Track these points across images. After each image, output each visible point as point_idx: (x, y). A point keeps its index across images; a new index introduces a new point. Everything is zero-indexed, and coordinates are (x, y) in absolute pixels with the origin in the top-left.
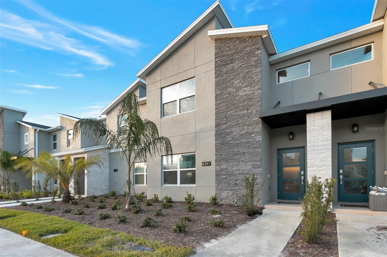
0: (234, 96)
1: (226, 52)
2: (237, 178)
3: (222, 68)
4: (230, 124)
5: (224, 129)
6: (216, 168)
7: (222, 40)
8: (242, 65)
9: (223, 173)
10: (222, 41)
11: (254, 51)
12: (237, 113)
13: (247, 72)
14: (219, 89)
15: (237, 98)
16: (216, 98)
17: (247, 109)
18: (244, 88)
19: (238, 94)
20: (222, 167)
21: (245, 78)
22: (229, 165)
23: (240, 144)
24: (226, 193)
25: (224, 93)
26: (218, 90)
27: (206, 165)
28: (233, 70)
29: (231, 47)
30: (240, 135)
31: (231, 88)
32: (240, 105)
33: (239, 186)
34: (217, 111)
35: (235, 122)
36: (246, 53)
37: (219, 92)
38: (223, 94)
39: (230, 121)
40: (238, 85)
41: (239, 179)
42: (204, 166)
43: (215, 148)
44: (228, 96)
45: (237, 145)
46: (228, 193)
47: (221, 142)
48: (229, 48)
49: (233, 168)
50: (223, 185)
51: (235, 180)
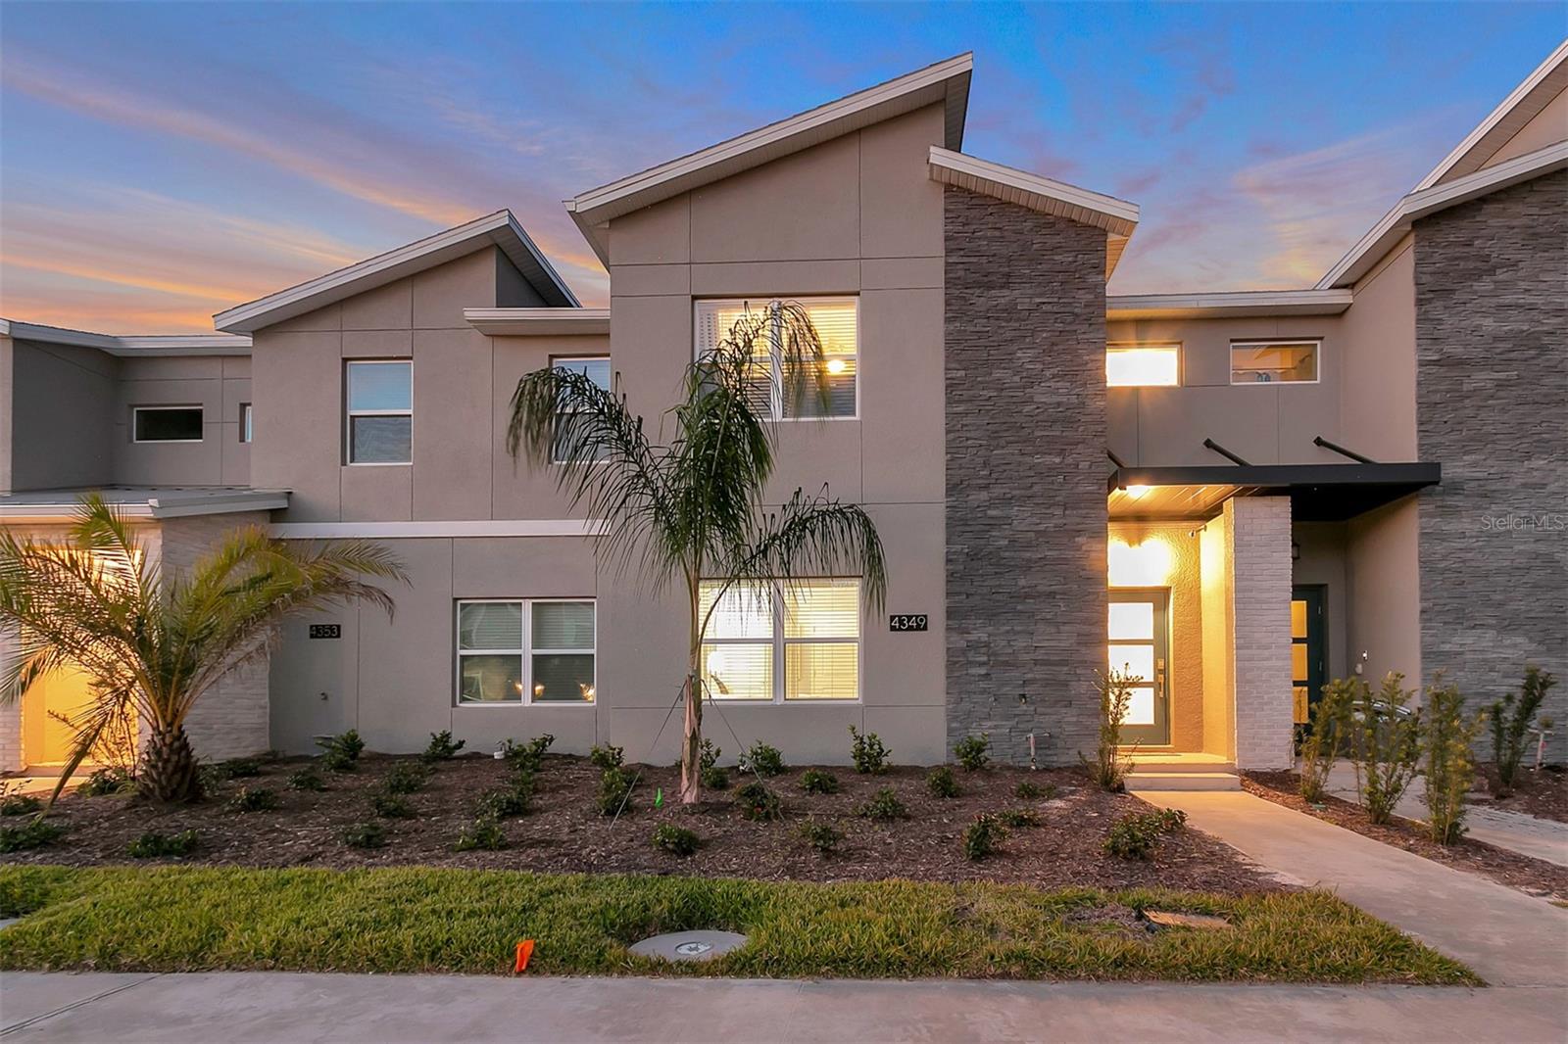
0: (1014, 400)
1: (985, 243)
2: (1029, 676)
3: (973, 294)
4: (1004, 491)
5: (978, 507)
6: (952, 639)
7: (972, 198)
8: (1044, 303)
9: (977, 659)
10: (974, 201)
11: (1083, 272)
12: (1028, 459)
13: (1061, 332)
14: (960, 362)
15: (1027, 409)
16: (951, 393)
17: (1061, 452)
18: (1049, 380)
19: (1032, 397)
20: (973, 637)
21: (1055, 348)
22: (1000, 631)
23: (1036, 562)
24: (990, 728)
25: (980, 382)
26: (957, 366)
27: (910, 628)
28: (1010, 310)
29: (1006, 234)
30: (1037, 532)
31: (1005, 369)
32: (1038, 433)
33: (1033, 703)
34: (954, 440)
35: (1023, 489)
36: (1058, 268)
37: (963, 373)
38: (975, 383)
39: (1002, 481)
40: (1032, 367)
41: (1033, 681)
42: (900, 629)
43: (947, 570)
44: (995, 394)
45: (1027, 567)
46: (996, 727)
47: (967, 550)
48: (997, 233)
49: (1012, 643)
50: (977, 698)
51: (1021, 682)
